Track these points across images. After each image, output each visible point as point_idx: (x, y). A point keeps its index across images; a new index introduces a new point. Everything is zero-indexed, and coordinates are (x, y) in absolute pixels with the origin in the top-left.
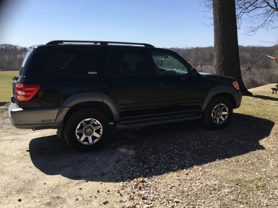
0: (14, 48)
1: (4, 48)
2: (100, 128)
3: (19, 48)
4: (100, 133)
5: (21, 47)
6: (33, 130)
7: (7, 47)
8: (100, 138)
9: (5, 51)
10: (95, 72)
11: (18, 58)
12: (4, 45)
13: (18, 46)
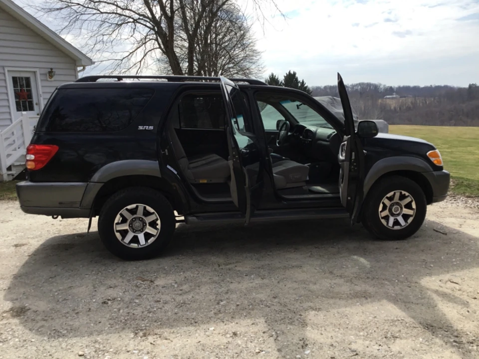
0: (373, 88)
1: (359, 90)
2: (155, 218)
3: (381, 89)
4: (157, 227)
5: (384, 86)
6: (53, 218)
7: (364, 87)
8: (157, 236)
9: (361, 94)
10: (150, 127)
11: (379, 104)
12: (360, 84)
13: (380, 85)
